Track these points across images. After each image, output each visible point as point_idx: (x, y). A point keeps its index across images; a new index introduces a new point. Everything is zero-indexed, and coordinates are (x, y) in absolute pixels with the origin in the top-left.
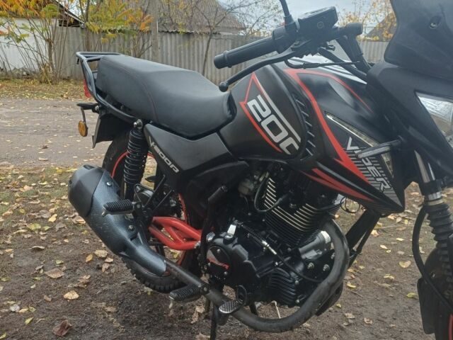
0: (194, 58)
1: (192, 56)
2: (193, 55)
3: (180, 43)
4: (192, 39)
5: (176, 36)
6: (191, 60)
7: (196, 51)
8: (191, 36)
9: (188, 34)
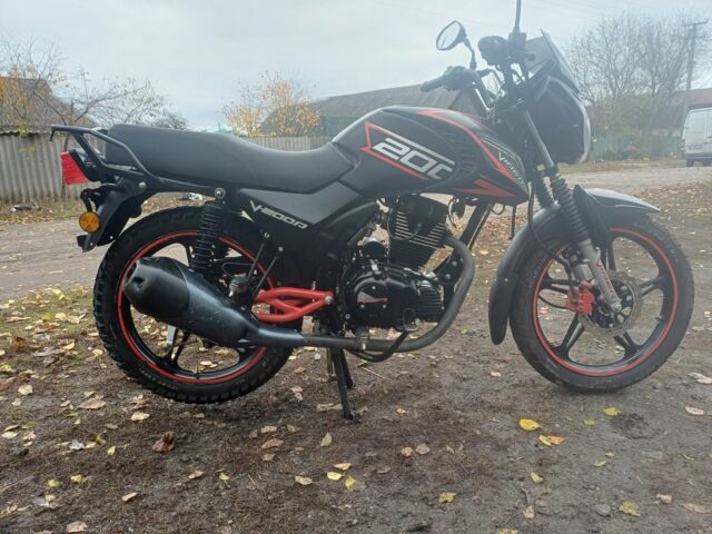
0: (44, 166)
1: (40, 164)
2: (43, 161)
3: (19, 147)
4: (36, 141)
5: (11, 140)
6: (41, 168)
7: (46, 157)
8: (35, 137)
9: (31, 136)
